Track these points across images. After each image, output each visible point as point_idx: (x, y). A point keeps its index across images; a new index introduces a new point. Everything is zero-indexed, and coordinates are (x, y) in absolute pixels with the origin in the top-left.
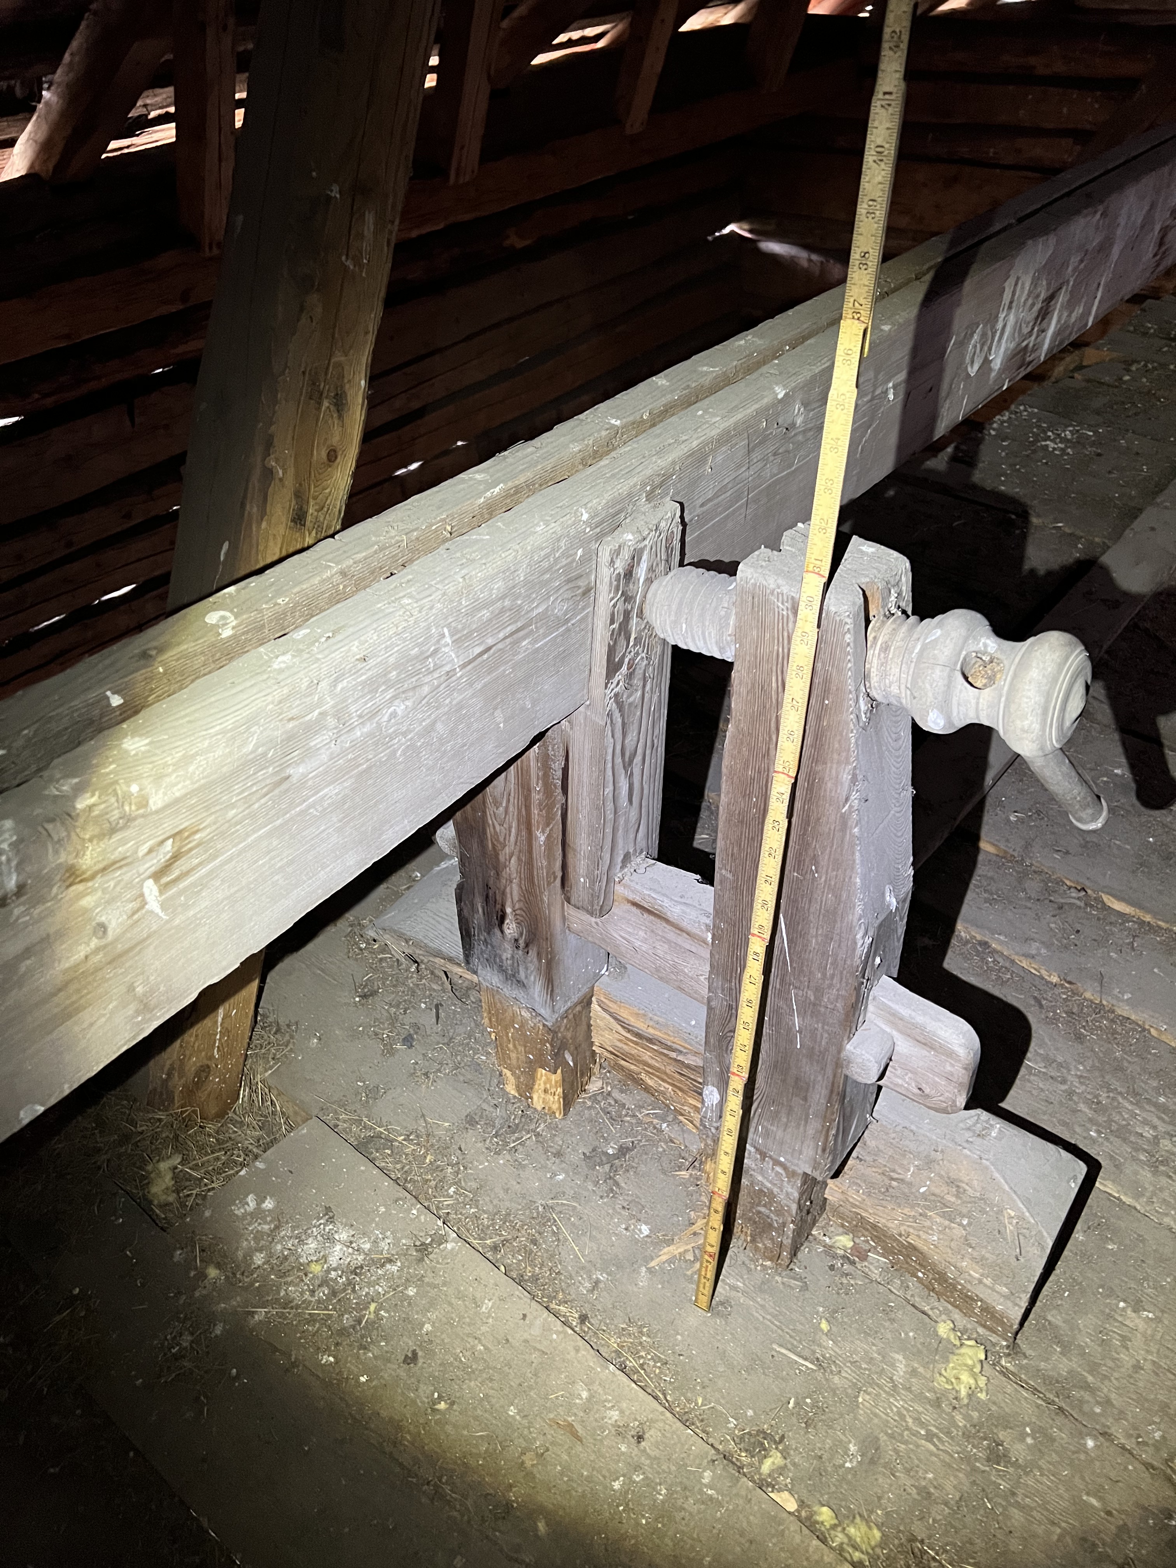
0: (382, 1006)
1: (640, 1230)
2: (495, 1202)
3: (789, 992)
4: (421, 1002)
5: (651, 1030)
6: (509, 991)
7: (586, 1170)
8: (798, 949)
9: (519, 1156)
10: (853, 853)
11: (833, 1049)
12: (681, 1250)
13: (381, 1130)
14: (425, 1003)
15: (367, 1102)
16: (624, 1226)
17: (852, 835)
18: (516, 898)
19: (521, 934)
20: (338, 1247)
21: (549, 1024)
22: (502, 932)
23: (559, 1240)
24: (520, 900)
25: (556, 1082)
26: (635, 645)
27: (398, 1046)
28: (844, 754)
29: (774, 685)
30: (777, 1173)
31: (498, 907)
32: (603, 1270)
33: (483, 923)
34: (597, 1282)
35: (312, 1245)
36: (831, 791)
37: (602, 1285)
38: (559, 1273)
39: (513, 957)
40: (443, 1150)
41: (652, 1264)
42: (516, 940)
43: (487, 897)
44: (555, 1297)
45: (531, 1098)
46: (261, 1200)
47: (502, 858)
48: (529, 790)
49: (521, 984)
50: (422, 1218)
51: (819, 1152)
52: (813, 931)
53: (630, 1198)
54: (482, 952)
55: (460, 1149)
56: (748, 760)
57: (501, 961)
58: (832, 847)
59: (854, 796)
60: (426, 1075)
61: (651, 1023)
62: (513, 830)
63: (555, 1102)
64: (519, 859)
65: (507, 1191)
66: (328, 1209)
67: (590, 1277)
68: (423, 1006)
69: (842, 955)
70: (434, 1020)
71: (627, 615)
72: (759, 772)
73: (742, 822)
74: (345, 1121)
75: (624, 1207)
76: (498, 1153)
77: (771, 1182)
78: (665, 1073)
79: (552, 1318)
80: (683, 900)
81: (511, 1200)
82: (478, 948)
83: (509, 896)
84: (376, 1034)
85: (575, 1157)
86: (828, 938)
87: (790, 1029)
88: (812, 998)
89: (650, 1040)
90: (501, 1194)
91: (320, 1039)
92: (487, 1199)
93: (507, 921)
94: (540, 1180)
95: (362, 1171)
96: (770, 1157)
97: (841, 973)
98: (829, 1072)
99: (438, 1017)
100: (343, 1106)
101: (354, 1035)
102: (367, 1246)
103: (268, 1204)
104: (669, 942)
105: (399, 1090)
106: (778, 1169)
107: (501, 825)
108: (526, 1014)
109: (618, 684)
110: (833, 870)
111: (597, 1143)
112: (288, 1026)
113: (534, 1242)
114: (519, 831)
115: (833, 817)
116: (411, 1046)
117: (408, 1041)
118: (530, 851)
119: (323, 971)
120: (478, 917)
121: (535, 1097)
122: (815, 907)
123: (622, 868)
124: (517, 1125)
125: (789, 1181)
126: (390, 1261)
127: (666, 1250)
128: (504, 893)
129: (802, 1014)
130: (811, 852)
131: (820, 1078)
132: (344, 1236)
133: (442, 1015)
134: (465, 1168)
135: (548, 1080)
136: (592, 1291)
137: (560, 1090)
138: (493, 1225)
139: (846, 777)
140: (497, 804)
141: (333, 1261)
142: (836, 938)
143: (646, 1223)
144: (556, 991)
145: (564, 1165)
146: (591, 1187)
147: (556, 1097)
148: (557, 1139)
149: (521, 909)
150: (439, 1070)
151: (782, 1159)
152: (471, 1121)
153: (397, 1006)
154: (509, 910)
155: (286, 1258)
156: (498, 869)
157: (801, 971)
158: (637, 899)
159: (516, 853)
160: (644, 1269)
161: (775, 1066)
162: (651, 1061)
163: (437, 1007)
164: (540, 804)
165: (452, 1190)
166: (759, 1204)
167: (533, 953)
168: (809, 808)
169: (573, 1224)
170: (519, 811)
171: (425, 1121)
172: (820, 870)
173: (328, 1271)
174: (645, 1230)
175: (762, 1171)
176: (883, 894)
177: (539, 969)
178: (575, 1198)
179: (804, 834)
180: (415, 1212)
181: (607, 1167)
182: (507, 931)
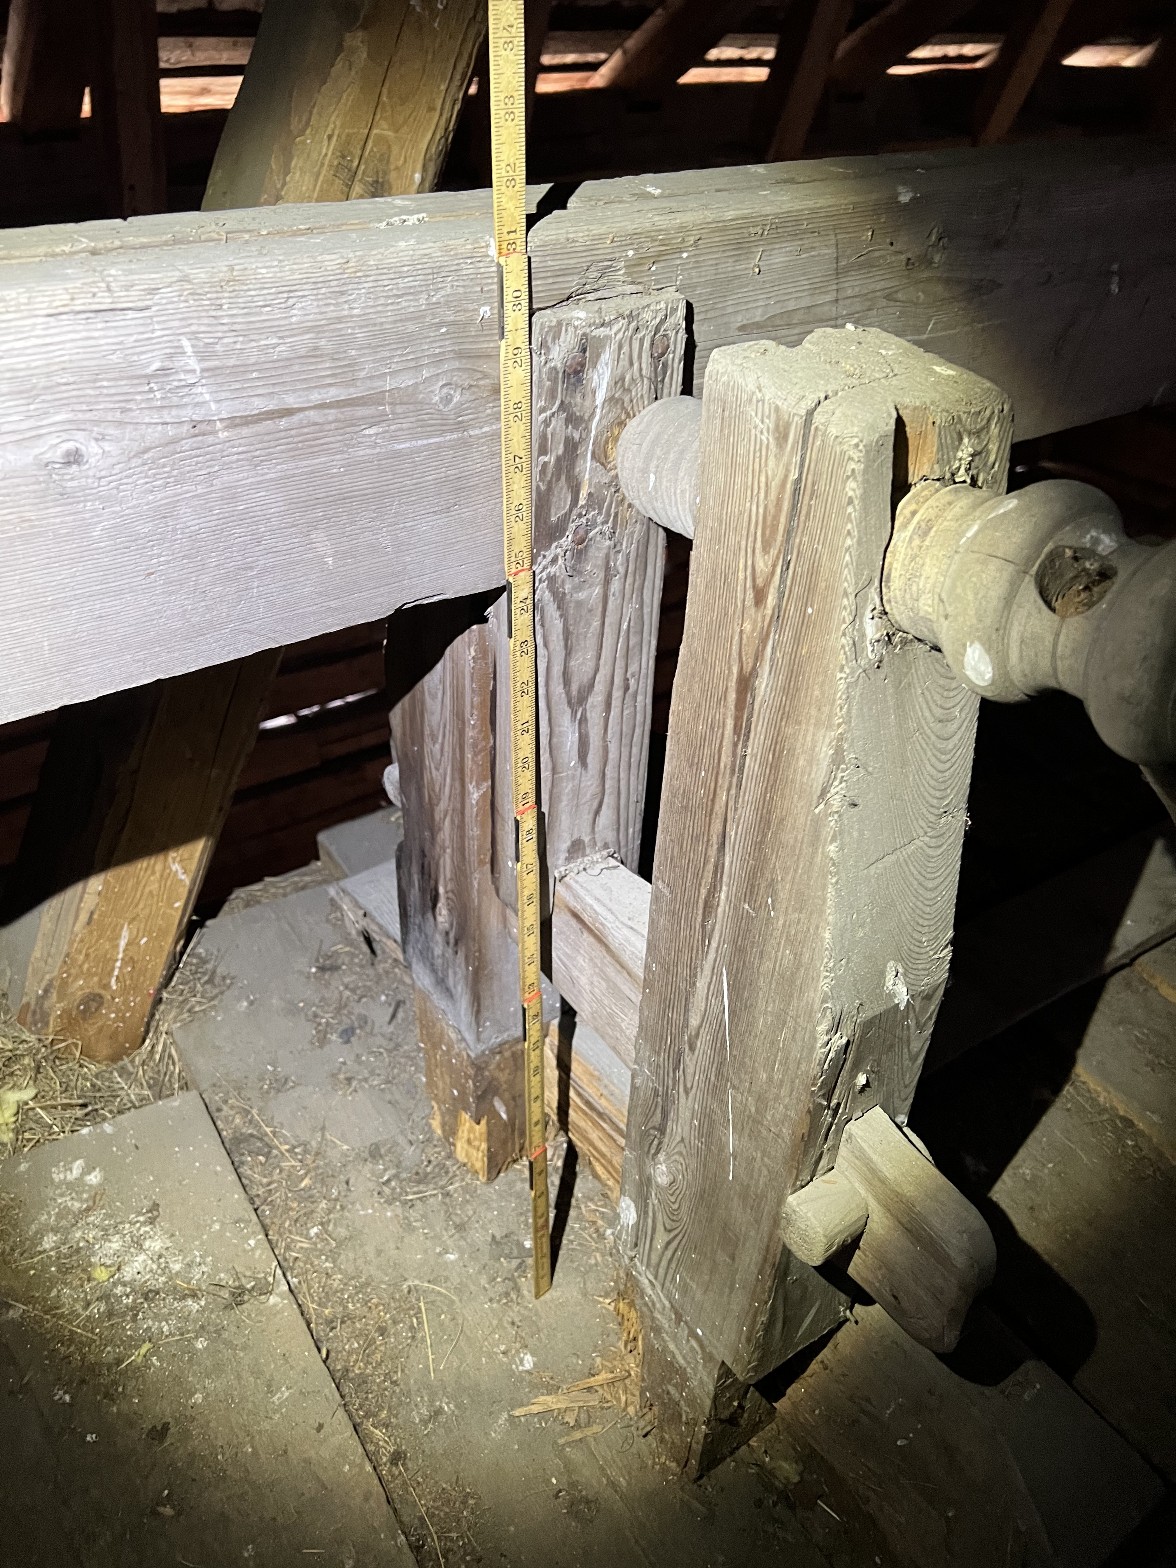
0: (337, 984)
1: (522, 1360)
2: (360, 1262)
3: (725, 1092)
4: (383, 993)
5: (603, 1102)
6: (438, 1000)
7: (485, 1259)
8: (742, 1027)
9: (413, 1214)
10: (824, 887)
11: (772, 1195)
12: (563, 1406)
13: (268, 1130)
14: (387, 996)
15: (267, 1092)
16: (503, 1348)
17: (825, 855)
18: (448, 875)
19: (451, 925)
20: (142, 1257)
21: (473, 1055)
22: (435, 918)
23: (413, 1337)
24: (451, 879)
25: (481, 1134)
26: (589, 506)
27: (334, 1037)
28: (826, 709)
29: (741, 575)
30: (692, 1347)
31: (432, 882)
32: (452, 1398)
33: (418, 902)
34: (439, 1412)
35: (115, 1244)
36: (803, 773)
37: (442, 1419)
38: (395, 1383)
39: (443, 955)
40: (323, 1179)
41: (517, 1412)
42: (447, 933)
43: (423, 867)
44: (375, 1415)
45: (454, 1145)
46: (88, 1169)
47: (437, 818)
48: (464, 723)
49: (449, 993)
50: (258, 1253)
51: (743, 1339)
52: (761, 1004)
53: (526, 1313)
54: (417, 941)
55: (347, 1183)
56: (699, 706)
57: (433, 958)
58: (796, 871)
59: (837, 791)
60: (349, 1080)
61: (605, 1092)
62: (448, 780)
63: (478, 1159)
64: (452, 821)
65: (379, 1253)
66: (155, 1206)
67: (432, 1402)
68: (383, 998)
69: (795, 1054)
70: (388, 1019)
71: (572, 448)
72: (712, 728)
73: (686, 807)
74: (232, 1108)
75: (513, 1323)
76: (389, 1202)
77: (684, 1358)
78: (610, 1162)
79: (355, 1442)
80: (630, 923)
81: (379, 1267)
82: (414, 934)
83: (442, 870)
84: (316, 1016)
85: (479, 1236)
86: (780, 1021)
87: (723, 1147)
88: (753, 1110)
89: (601, 1115)
90: (371, 1255)
91: (251, 1003)
92: (351, 1255)
93: (440, 905)
94: (426, 1252)
95: (216, 1173)
96: (686, 1322)
97: (793, 1082)
98: (765, 1227)
99: (394, 1016)
100: (239, 1089)
101: (291, 1010)
102: (176, 1267)
103: (94, 1178)
104: (607, 979)
105: (311, 1088)
106: (694, 1343)
107: (437, 769)
108: (453, 1036)
109: (554, 561)
110: (794, 911)
111: (514, 1228)
112: (224, 978)
113: (382, 1331)
114: (453, 779)
115: (802, 820)
116: (347, 1042)
117: (347, 1034)
118: (463, 813)
119: (293, 928)
120: (414, 894)
121: (459, 1145)
122: (768, 965)
123: (568, 860)
124: (427, 1175)
125: (705, 1366)
126: (194, 1296)
127: (541, 1399)
128: (437, 865)
129: (739, 1131)
130: (768, 875)
131: (752, 1233)
132: (155, 1245)
133: (400, 1015)
134: (343, 1208)
135: (471, 1130)
136: (425, 1422)
137: (484, 1146)
138: (342, 1291)
139: (825, 753)
140: (434, 740)
141: (128, 1273)
142: (790, 1023)
143: (533, 1355)
144: (485, 1014)
145: (462, 1243)
146: (483, 1281)
147: (480, 1154)
148: (469, 1207)
149: (452, 891)
150: (366, 1080)
151: (699, 1332)
152: (375, 1153)
153: (353, 991)
154: (441, 890)
155: (78, 1251)
156: (434, 830)
157: (742, 1064)
158: (578, 908)
159: (450, 812)
160: (505, 1415)
161: (702, 1197)
162: (599, 1144)
163: (398, 1004)
164: (474, 745)
165: (314, 1231)
166: (669, 1382)
167: (461, 955)
168: (772, 798)
169: (441, 1324)
170: (454, 750)
171: (323, 1135)
172: (778, 906)
173: (115, 1284)
174: (529, 1362)
175: (675, 1338)
176: (882, 974)
177: (466, 978)
178: (459, 1290)
179: (762, 843)
180: (252, 1242)
181: (515, 1263)
182: (440, 919)
